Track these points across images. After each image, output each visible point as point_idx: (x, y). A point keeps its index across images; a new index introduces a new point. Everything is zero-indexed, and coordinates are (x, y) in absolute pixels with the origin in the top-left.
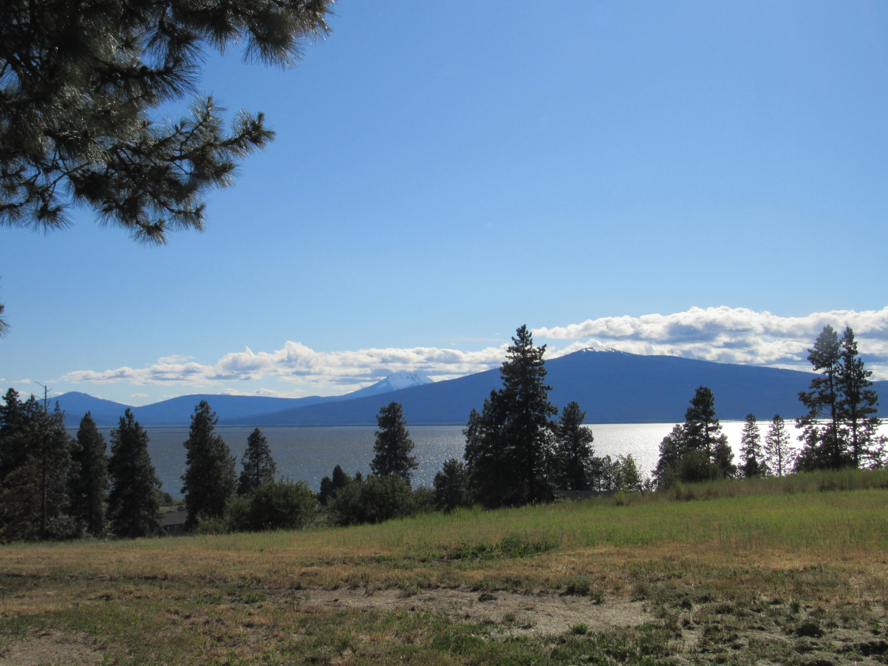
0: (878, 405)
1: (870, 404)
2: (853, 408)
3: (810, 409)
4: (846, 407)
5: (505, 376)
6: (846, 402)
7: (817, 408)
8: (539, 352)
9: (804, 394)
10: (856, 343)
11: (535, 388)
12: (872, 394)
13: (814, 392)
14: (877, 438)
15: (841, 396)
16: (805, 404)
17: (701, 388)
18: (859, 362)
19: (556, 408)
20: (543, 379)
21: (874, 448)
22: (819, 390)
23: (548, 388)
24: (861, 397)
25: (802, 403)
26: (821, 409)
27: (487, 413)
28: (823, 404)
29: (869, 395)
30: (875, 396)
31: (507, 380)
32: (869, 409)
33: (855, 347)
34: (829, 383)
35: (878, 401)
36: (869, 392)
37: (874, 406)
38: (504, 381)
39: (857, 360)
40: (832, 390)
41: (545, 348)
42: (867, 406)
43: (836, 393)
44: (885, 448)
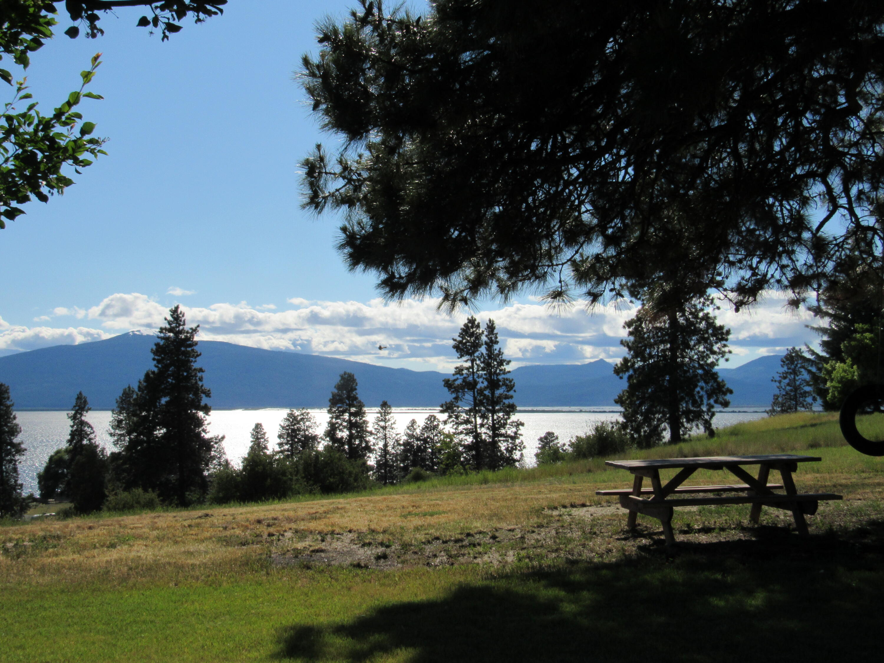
0: (515, 391)
1: (508, 391)
2: (493, 394)
3: (454, 395)
4: (487, 392)
5: (156, 357)
6: (486, 388)
7: (460, 395)
8: (192, 333)
9: (449, 380)
10: (497, 334)
11: (188, 369)
12: (510, 382)
13: (457, 379)
14: (513, 422)
15: (482, 382)
16: (449, 390)
17: (345, 373)
18: (499, 351)
19: (209, 391)
20: (195, 361)
21: (511, 431)
22: (462, 377)
23: (201, 370)
24: (501, 383)
25: (446, 389)
26: (464, 395)
27: (141, 395)
28: (466, 390)
29: (507, 382)
30: (512, 383)
31: (159, 361)
32: (506, 395)
33: (496, 338)
34: (471, 370)
35: (514, 389)
36: (507, 380)
37: (511, 393)
38: (155, 362)
39: (498, 349)
40: (473, 377)
41: (198, 329)
42: (505, 393)
43: (477, 380)
44: (519, 432)
